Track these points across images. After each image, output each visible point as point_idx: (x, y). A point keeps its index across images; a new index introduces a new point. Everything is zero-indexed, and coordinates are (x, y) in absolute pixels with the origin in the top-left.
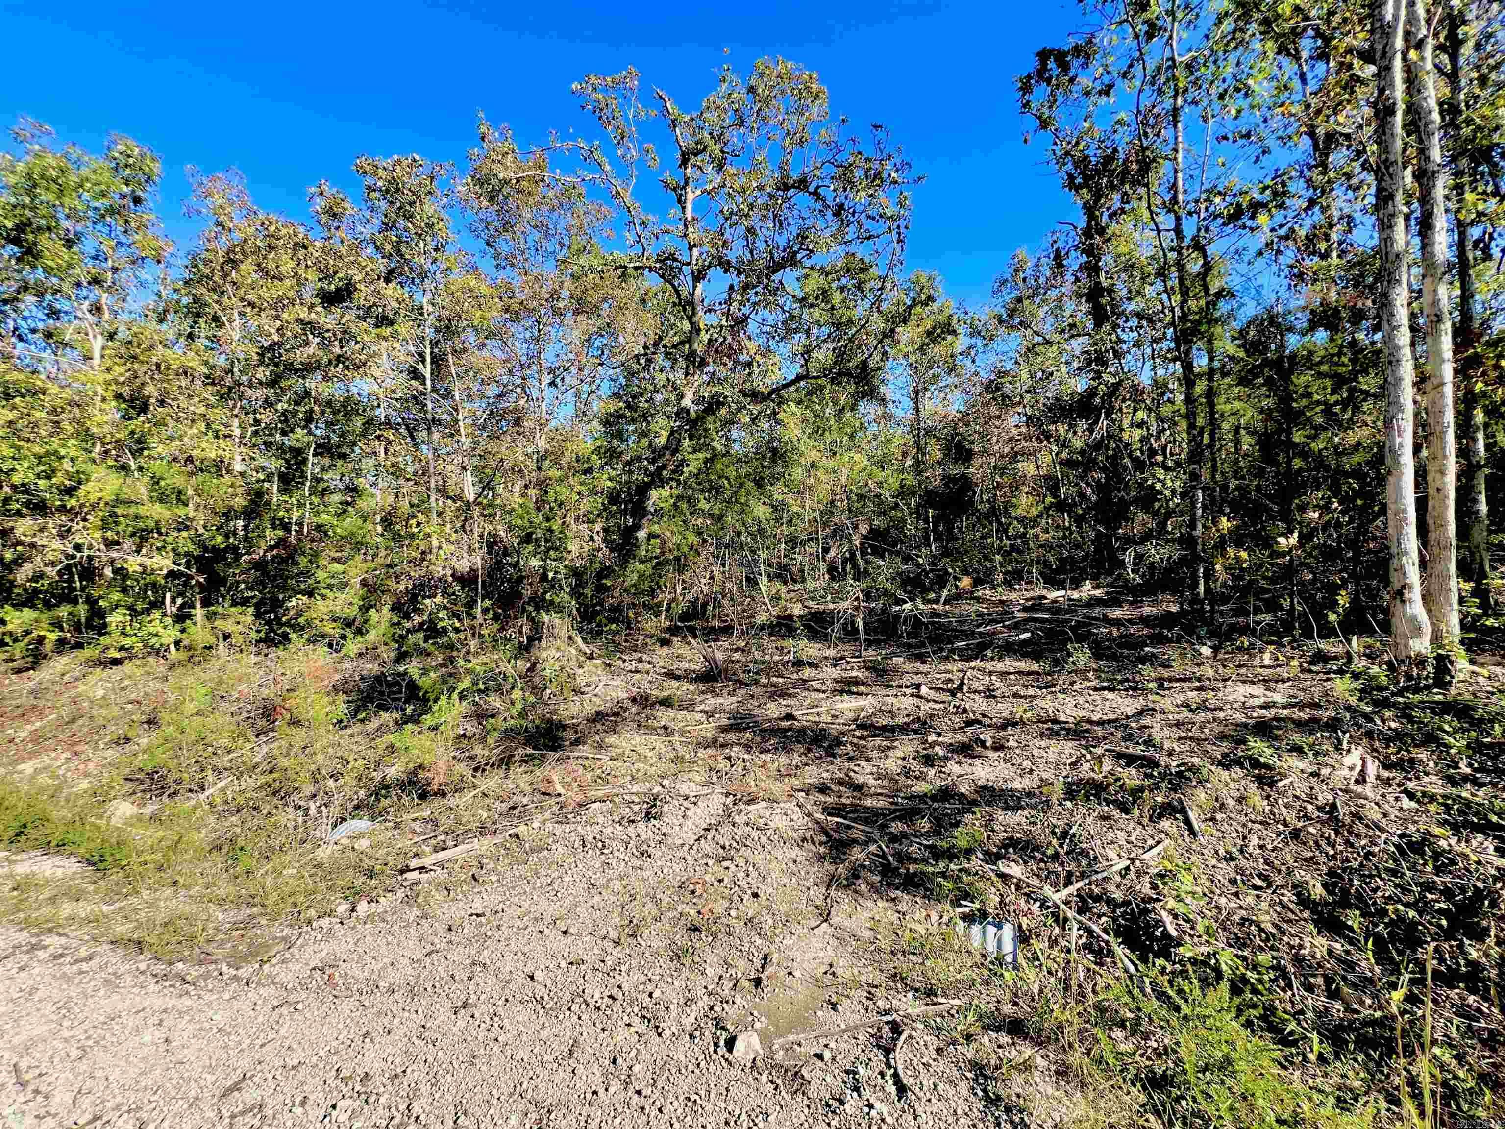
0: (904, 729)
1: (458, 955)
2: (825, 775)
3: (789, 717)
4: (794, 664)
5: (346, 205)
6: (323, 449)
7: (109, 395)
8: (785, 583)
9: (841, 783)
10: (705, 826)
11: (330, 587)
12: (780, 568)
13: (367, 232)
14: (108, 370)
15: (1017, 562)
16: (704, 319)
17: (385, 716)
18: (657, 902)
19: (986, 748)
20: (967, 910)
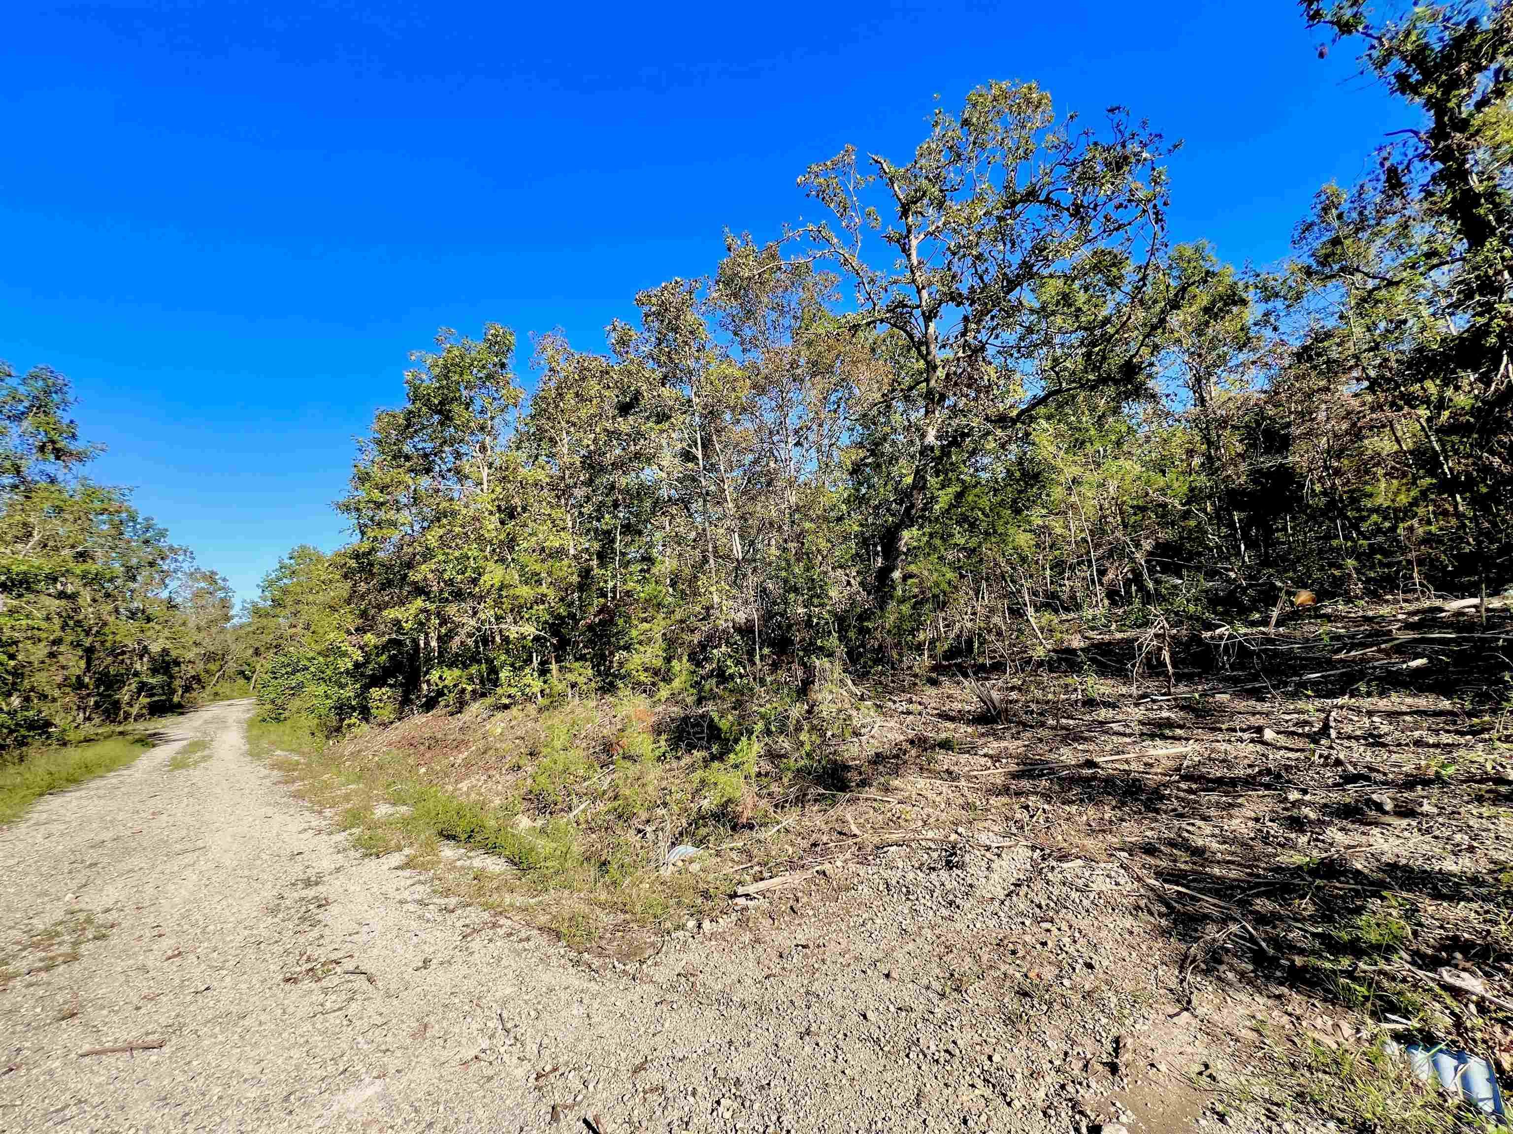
0: (1250, 782)
1: (793, 982)
2: (1149, 833)
3: (1090, 764)
4: (1084, 704)
5: (632, 333)
6: (627, 528)
7: (495, 509)
8: (1056, 611)
9: (1172, 844)
10: (1013, 880)
11: (640, 643)
12: (1046, 596)
13: (646, 349)
14: (493, 491)
15: (1382, 564)
16: (938, 355)
17: (698, 754)
18: (977, 959)
19: (1386, 813)
20: (1400, 1027)
